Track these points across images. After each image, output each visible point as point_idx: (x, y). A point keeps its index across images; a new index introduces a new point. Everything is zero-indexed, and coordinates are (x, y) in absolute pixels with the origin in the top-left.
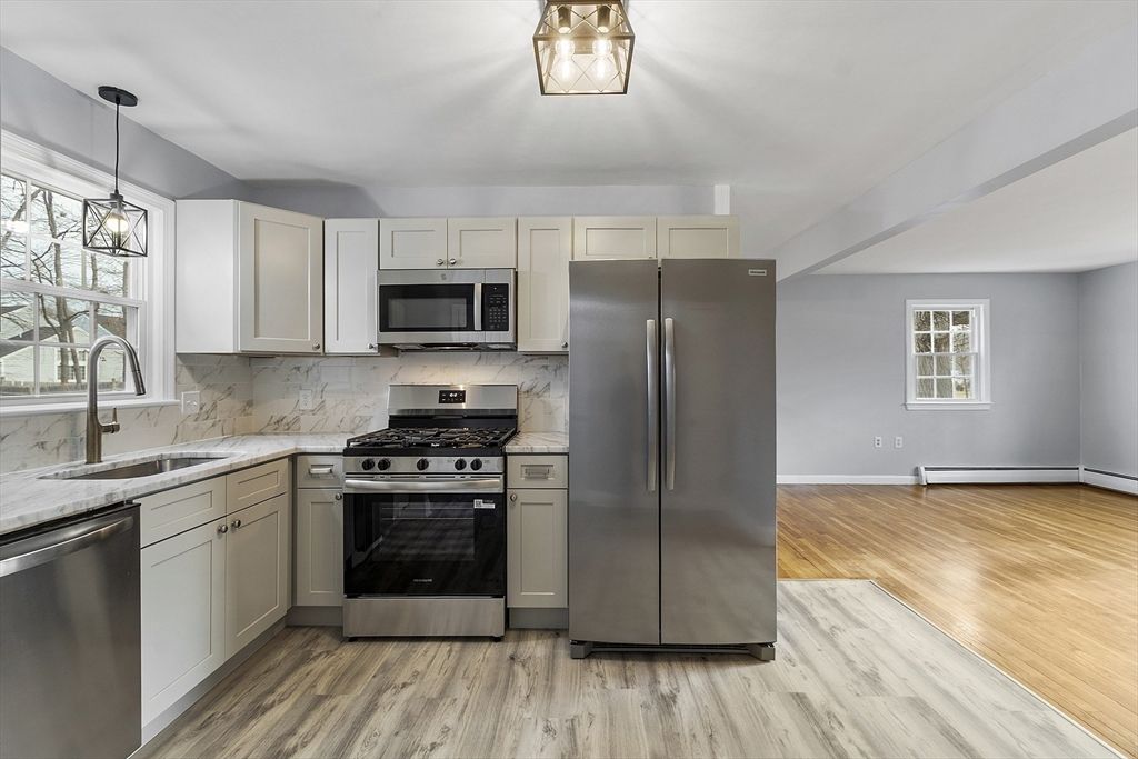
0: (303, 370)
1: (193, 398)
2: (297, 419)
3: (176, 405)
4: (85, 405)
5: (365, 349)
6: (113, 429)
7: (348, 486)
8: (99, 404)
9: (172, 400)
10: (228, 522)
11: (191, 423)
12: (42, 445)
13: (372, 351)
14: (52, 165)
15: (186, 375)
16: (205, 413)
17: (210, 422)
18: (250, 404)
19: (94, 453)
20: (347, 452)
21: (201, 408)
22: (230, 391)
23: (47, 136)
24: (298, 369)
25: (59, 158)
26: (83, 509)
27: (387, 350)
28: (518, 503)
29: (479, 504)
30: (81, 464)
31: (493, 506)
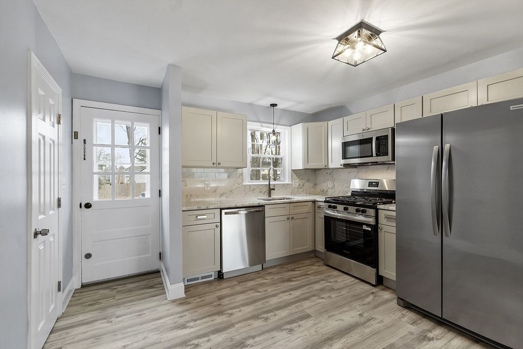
0: (329, 173)
1: (297, 182)
2: (327, 191)
3: (292, 184)
4: (268, 183)
5: (339, 166)
6: (274, 189)
7: (326, 213)
8: (271, 183)
9: (291, 183)
10: (291, 217)
11: (296, 189)
12: (261, 192)
13: (341, 166)
14: (262, 126)
15: (295, 176)
16: (300, 187)
17: (302, 190)
18: (315, 185)
19: (270, 196)
20: (325, 202)
21: (299, 185)
22: (308, 180)
23: (262, 120)
24: (327, 173)
25: (264, 124)
26: (251, 205)
27: (347, 166)
28: (383, 230)
29: (365, 227)
30: (268, 198)
31: (370, 229)
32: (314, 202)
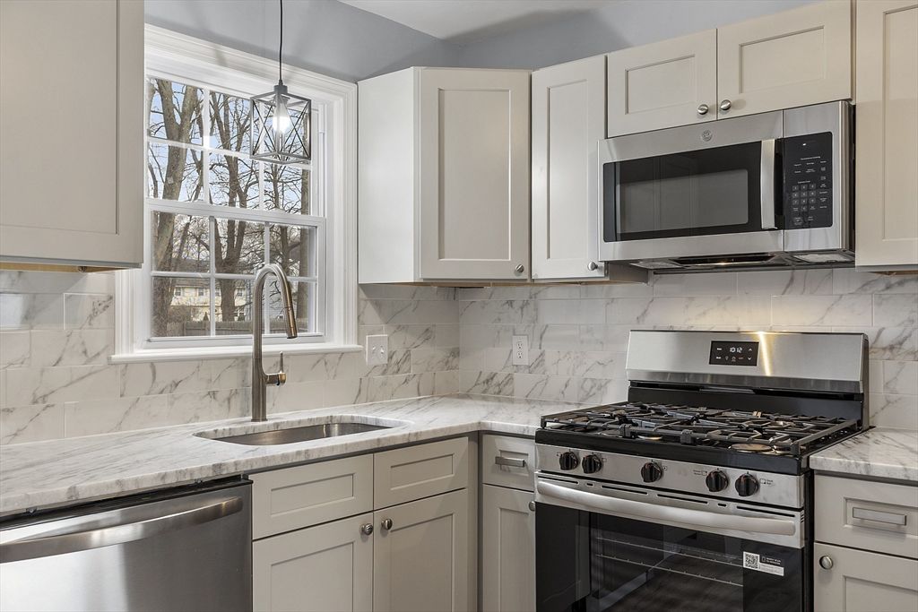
0: (517, 305)
1: (380, 344)
2: (510, 379)
3: (359, 352)
4: (250, 349)
5: (582, 271)
6: (277, 380)
7: (543, 491)
8: (265, 349)
9: (353, 345)
10: (377, 520)
11: (378, 378)
12: (213, 394)
13: (596, 273)
14: (222, 61)
15: (371, 312)
16: (394, 365)
17: (401, 377)
18: (455, 353)
19: (259, 412)
20: (543, 437)
21: (390, 358)
22: (427, 335)
23: (218, 29)
24: (510, 303)
25: (229, 53)
27: (618, 270)
28: (838, 573)
29: (750, 561)
30: (246, 423)
31: (780, 571)
32: (478, 436)
